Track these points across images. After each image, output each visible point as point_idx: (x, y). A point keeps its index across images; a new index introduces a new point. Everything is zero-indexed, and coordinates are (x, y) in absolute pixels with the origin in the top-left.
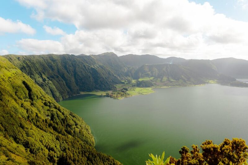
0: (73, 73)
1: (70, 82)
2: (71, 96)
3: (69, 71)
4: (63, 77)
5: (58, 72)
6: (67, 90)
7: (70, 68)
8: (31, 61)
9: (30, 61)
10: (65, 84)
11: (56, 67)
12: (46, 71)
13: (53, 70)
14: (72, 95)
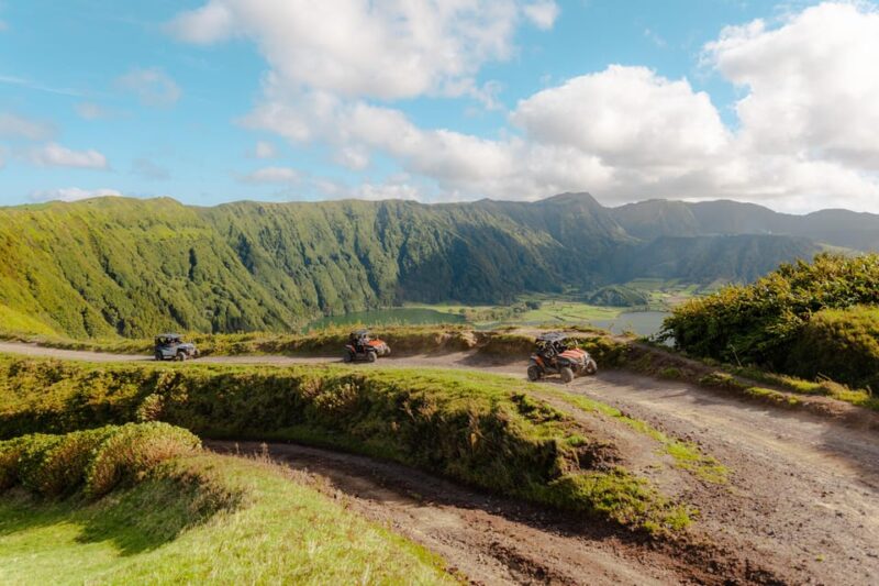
0: (397, 251)
1: (381, 272)
2: (371, 308)
3: (387, 246)
4: (365, 260)
5: (356, 245)
6: (365, 293)
7: (393, 236)
8: (289, 217)
9: (285, 216)
10: (365, 277)
11: (352, 233)
12: (322, 241)
13: (341, 239)
14: (376, 307)
